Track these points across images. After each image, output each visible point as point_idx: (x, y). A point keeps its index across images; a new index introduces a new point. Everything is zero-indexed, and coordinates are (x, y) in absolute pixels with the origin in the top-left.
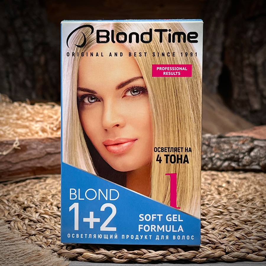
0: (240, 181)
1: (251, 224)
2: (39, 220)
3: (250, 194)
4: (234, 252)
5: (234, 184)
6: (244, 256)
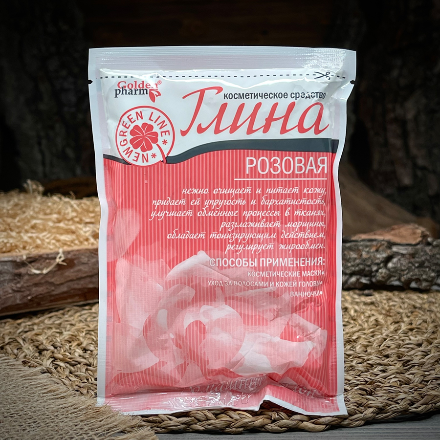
4: (283, 419)
6: (295, 425)
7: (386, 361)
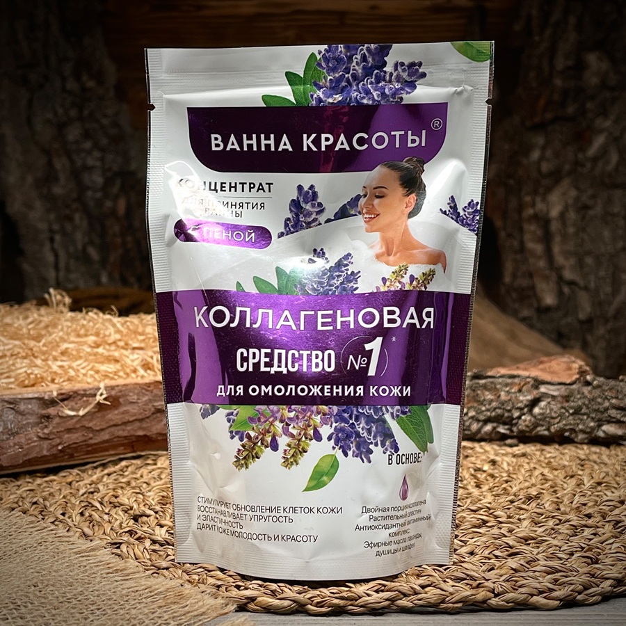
0: (514, 460)
1: (536, 543)
2: (168, 541)
3: (533, 485)
4: (507, 592)
5: (505, 466)
6: (525, 599)
7: (590, 522)
